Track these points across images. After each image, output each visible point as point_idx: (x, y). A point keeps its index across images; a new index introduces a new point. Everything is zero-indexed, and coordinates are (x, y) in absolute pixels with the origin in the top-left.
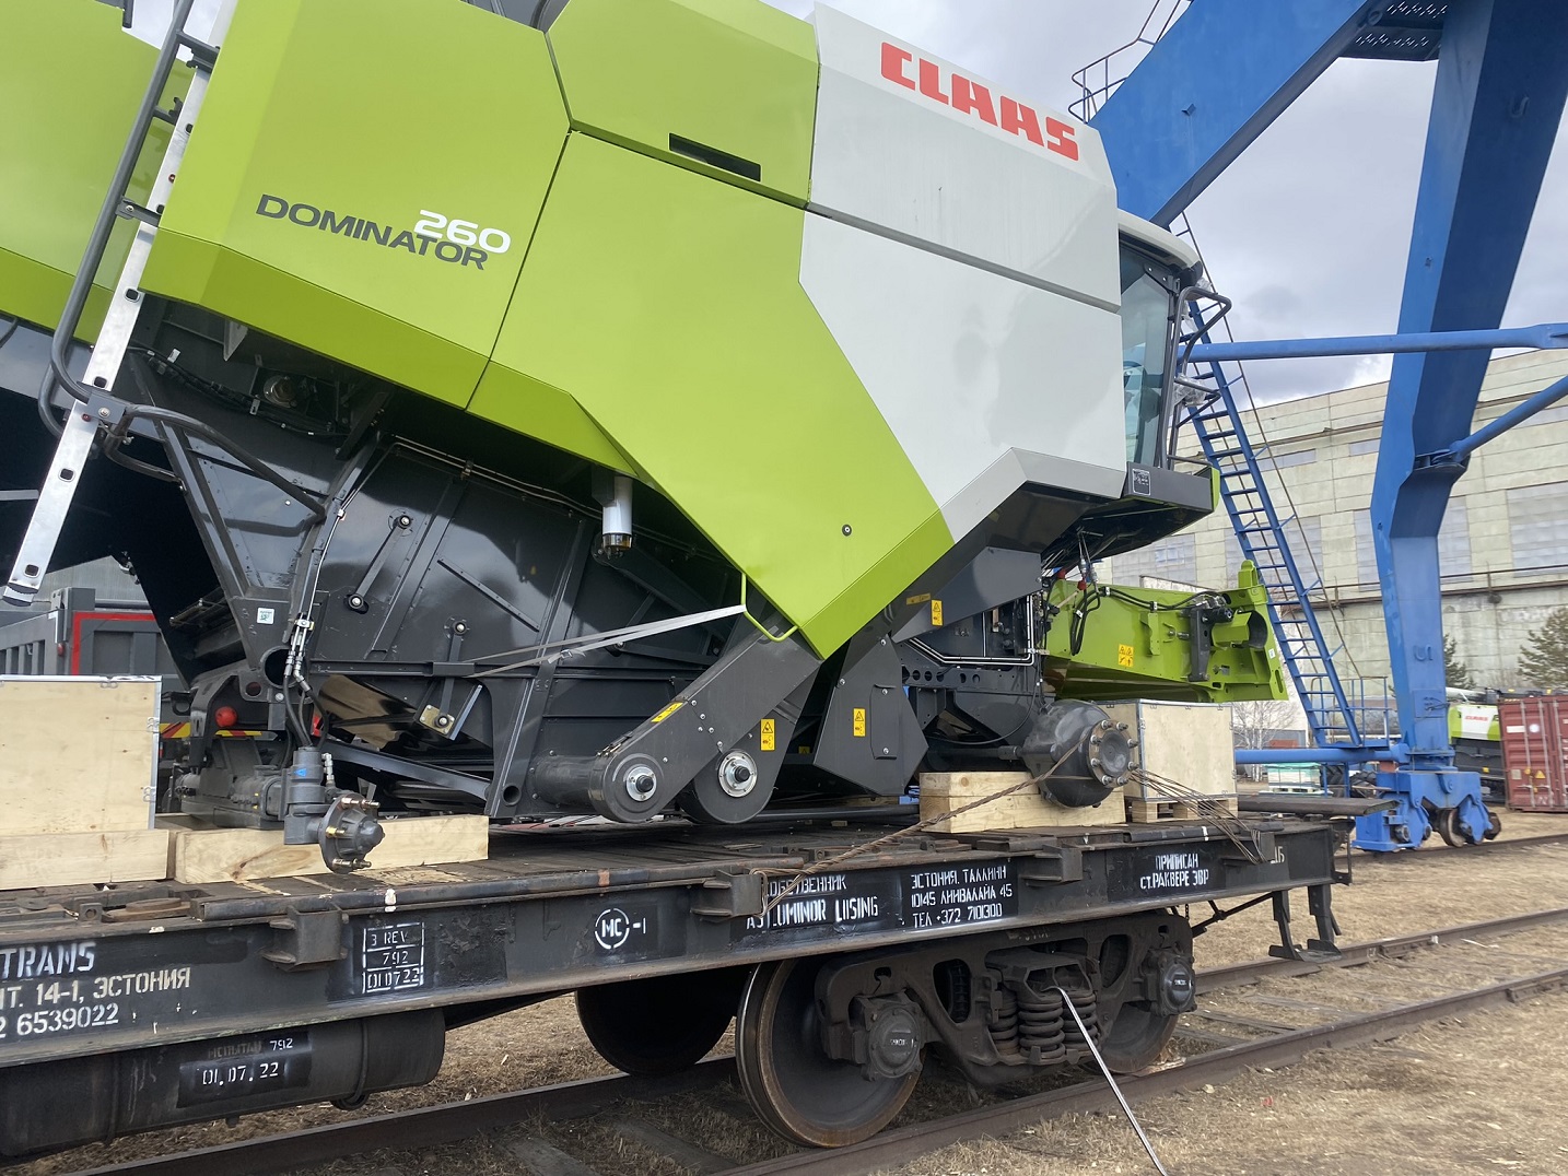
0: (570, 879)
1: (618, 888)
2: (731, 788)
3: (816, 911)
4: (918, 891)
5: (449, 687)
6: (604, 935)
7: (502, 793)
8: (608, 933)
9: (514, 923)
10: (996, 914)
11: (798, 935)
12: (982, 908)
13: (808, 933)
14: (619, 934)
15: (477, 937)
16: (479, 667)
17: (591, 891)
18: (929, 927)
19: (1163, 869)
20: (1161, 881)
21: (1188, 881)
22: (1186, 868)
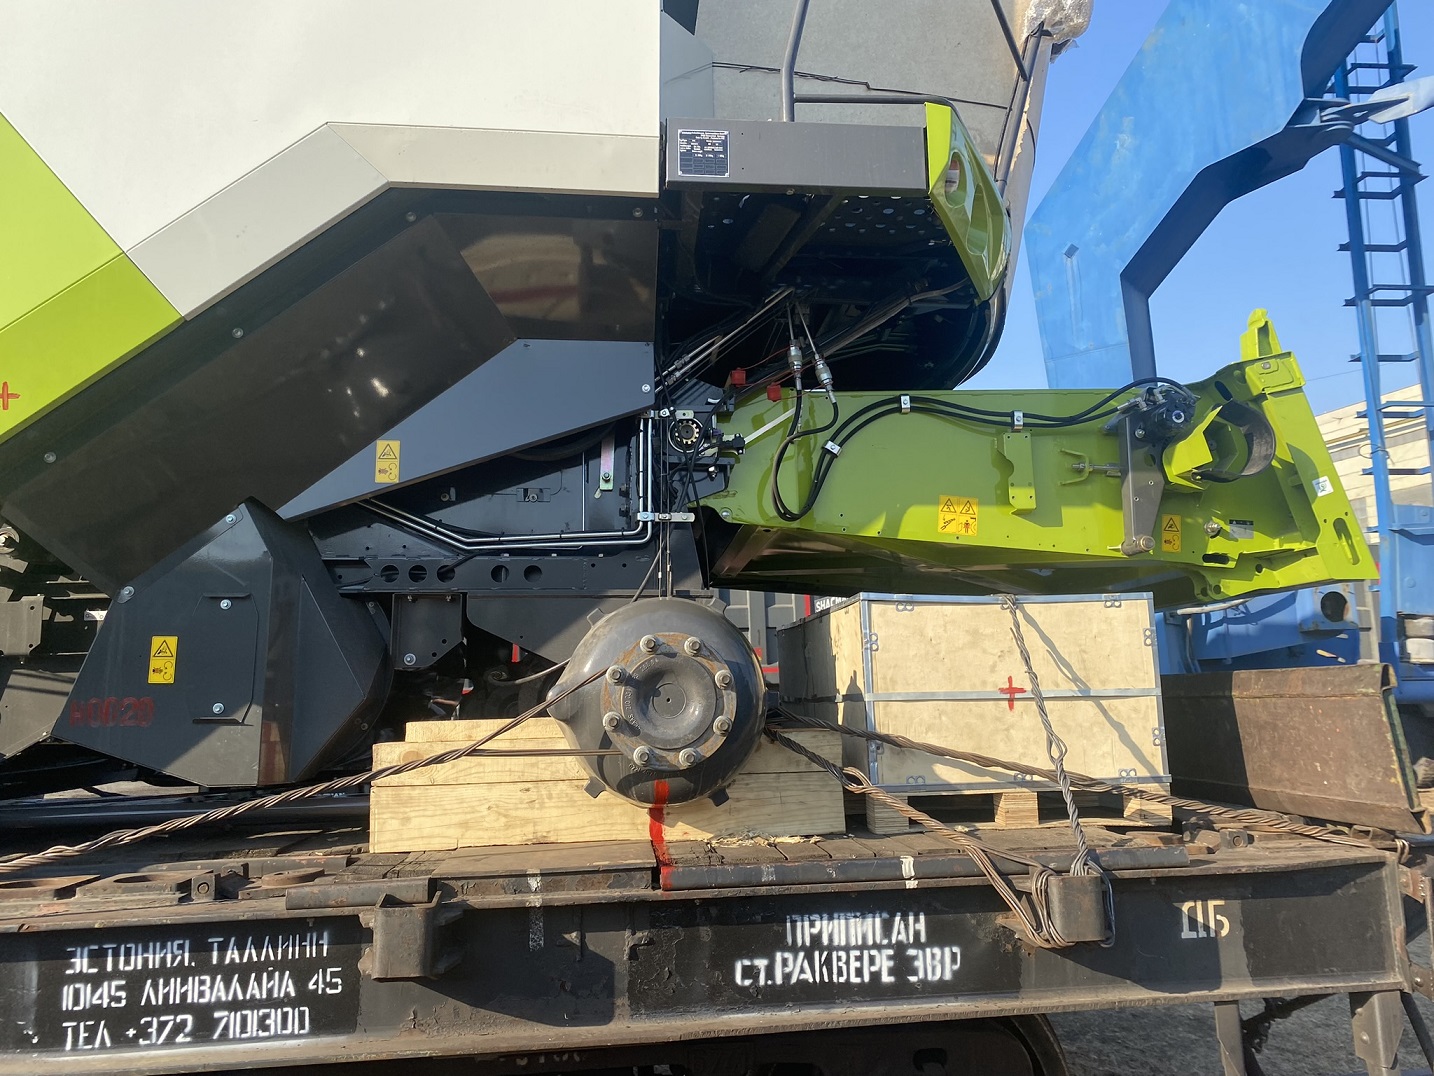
4: (81, 977)
10: (293, 1026)
12: (253, 1017)
19: (808, 944)
20: (802, 971)
21: (891, 972)
22: (885, 942)
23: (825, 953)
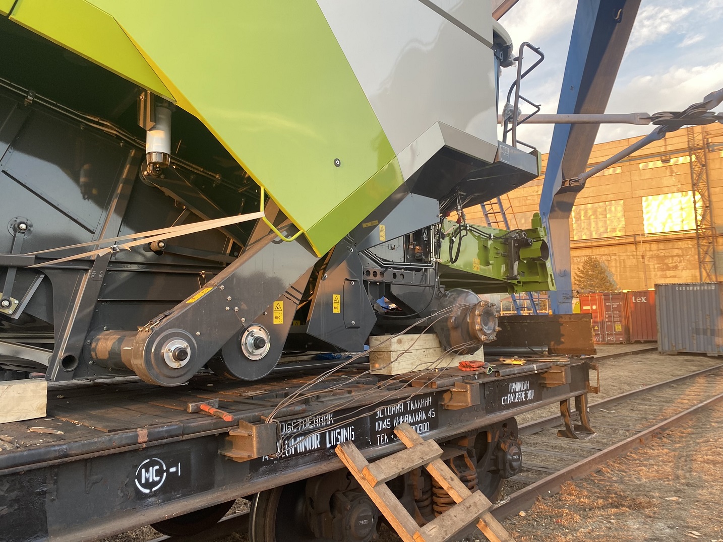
0: (110, 440)
1: (156, 443)
2: (250, 353)
3: (313, 442)
4: (380, 419)
5: (11, 275)
6: (143, 481)
7: (61, 361)
8: (147, 480)
9: (56, 482)
10: (426, 430)
11: (301, 461)
12: (418, 426)
13: (307, 459)
14: (158, 478)
15: (17, 500)
16: (38, 259)
17: (131, 448)
18: (387, 443)
19: (512, 391)
20: (512, 399)
21: (524, 398)
22: (523, 389)
23: (515, 394)
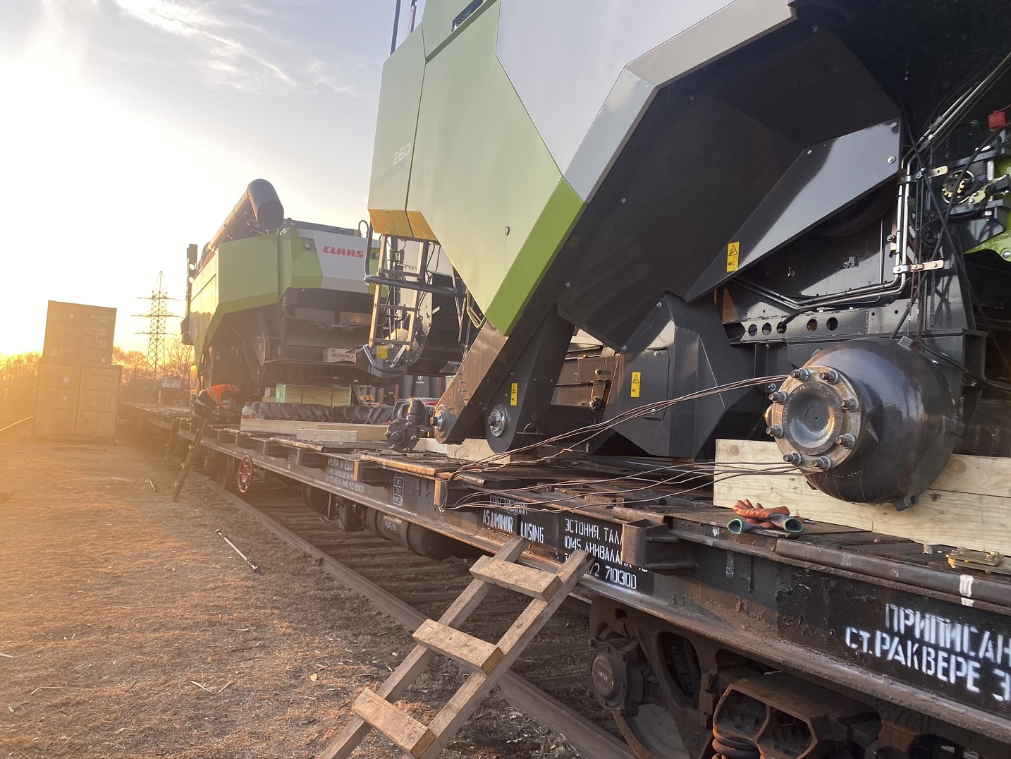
3: (508, 524)
4: (569, 534)
9: (420, 487)
10: (631, 585)
12: (618, 572)
15: (413, 490)
19: (902, 631)
20: (897, 653)
21: (976, 683)
22: (972, 654)
23: (916, 646)
